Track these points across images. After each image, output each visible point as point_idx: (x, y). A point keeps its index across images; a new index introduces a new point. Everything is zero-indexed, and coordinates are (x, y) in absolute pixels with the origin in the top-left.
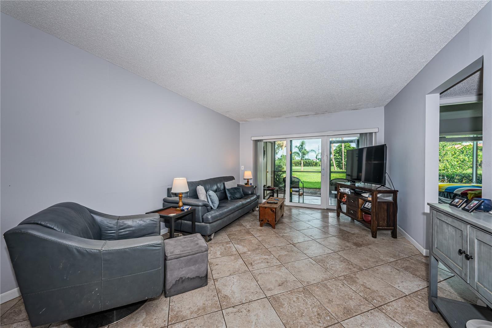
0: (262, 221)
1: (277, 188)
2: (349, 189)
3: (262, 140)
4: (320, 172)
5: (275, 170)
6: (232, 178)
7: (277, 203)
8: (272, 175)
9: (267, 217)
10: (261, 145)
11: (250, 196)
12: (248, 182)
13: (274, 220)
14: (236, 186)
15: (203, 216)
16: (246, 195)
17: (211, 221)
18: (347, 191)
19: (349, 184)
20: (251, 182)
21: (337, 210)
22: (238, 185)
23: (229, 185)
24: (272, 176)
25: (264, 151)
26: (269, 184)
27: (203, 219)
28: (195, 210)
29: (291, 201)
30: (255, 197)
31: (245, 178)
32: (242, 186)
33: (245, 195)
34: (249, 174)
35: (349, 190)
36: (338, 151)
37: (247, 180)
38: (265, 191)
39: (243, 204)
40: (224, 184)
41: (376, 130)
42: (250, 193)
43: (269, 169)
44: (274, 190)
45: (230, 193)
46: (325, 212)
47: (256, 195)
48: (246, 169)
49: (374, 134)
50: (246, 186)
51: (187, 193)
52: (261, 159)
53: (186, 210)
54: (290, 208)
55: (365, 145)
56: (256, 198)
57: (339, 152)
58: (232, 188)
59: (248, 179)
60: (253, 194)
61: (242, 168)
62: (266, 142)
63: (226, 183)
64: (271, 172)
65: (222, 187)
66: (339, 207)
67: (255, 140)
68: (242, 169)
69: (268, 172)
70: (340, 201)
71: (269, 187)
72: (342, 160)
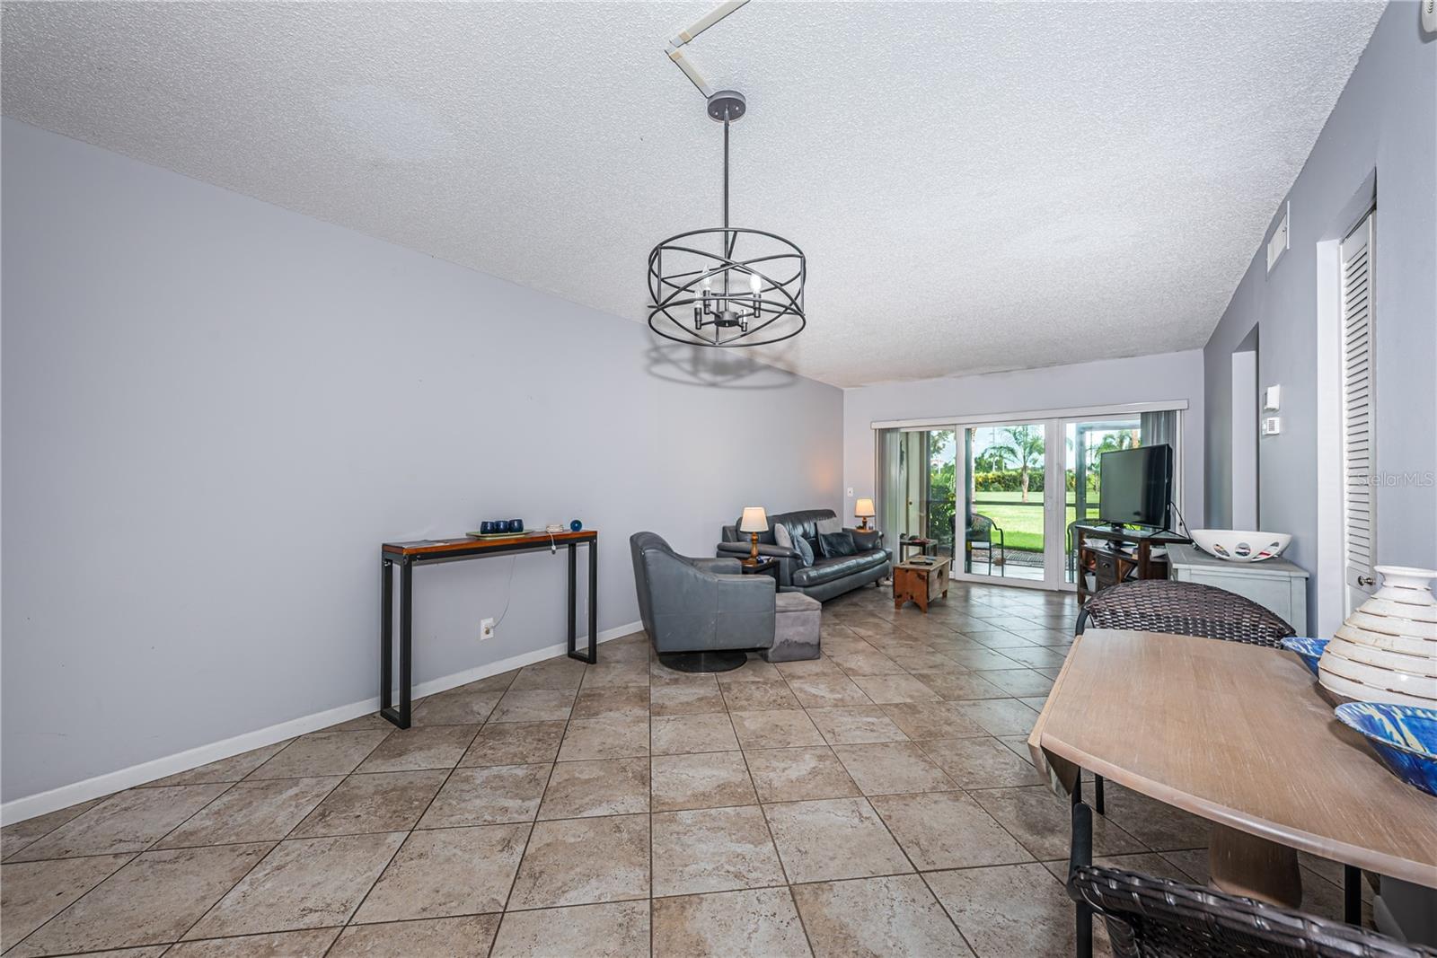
0: (900, 596)
1: (932, 542)
2: (1106, 542)
3: (897, 428)
4: (1042, 504)
5: (931, 499)
6: (829, 514)
7: (931, 564)
8: (921, 511)
9: (909, 590)
10: (894, 442)
11: (871, 552)
12: (865, 523)
13: (925, 596)
14: (841, 531)
15: (791, 574)
16: (860, 550)
17: (807, 584)
18: (1101, 545)
19: (1108, 529)
20: (871, 525)
21: (1079, 593)
22: (843, 529)
23: (826, 527)
24: (922, 515)
25: (902, 453)
26: (914, 531)
27: (792, 579)
28: (778, 563)
29: (968, 570)
30: (881, 555)
31: (858, 514)
32: (852, 531)
33: (858, 550)
34: (866, 506)
35: (1107, 544)
37: (862, 519)
38: (905, 547)
39: (858, 565)
40: (815, 524)
41: (1184, 405)
42: (870, 546)
43: (915, 496)
44: (927, 546)
45: (830, 544)
46: (1054, 596)
47: (885, 551)
48: (860, 494)
49: (1178, 413)
50: (862, 531)
51: (766, 532)
52: (895, 471)
53: (765, 562)
54: (966, 586)
55: (1155, 440)
56: (883, 558)
58: (832, 535)
59: (865, 517)
60: (875, 549)
61: (849, 492)
62: (907, 433)
63: (819, 523)
64: (918, 504)
65: (812, 533)
66: (1083, 584)
67: (879, 430)
68: (849, 495)
69: (911, 503)
70: (1084, 568)
71: (913, 538)
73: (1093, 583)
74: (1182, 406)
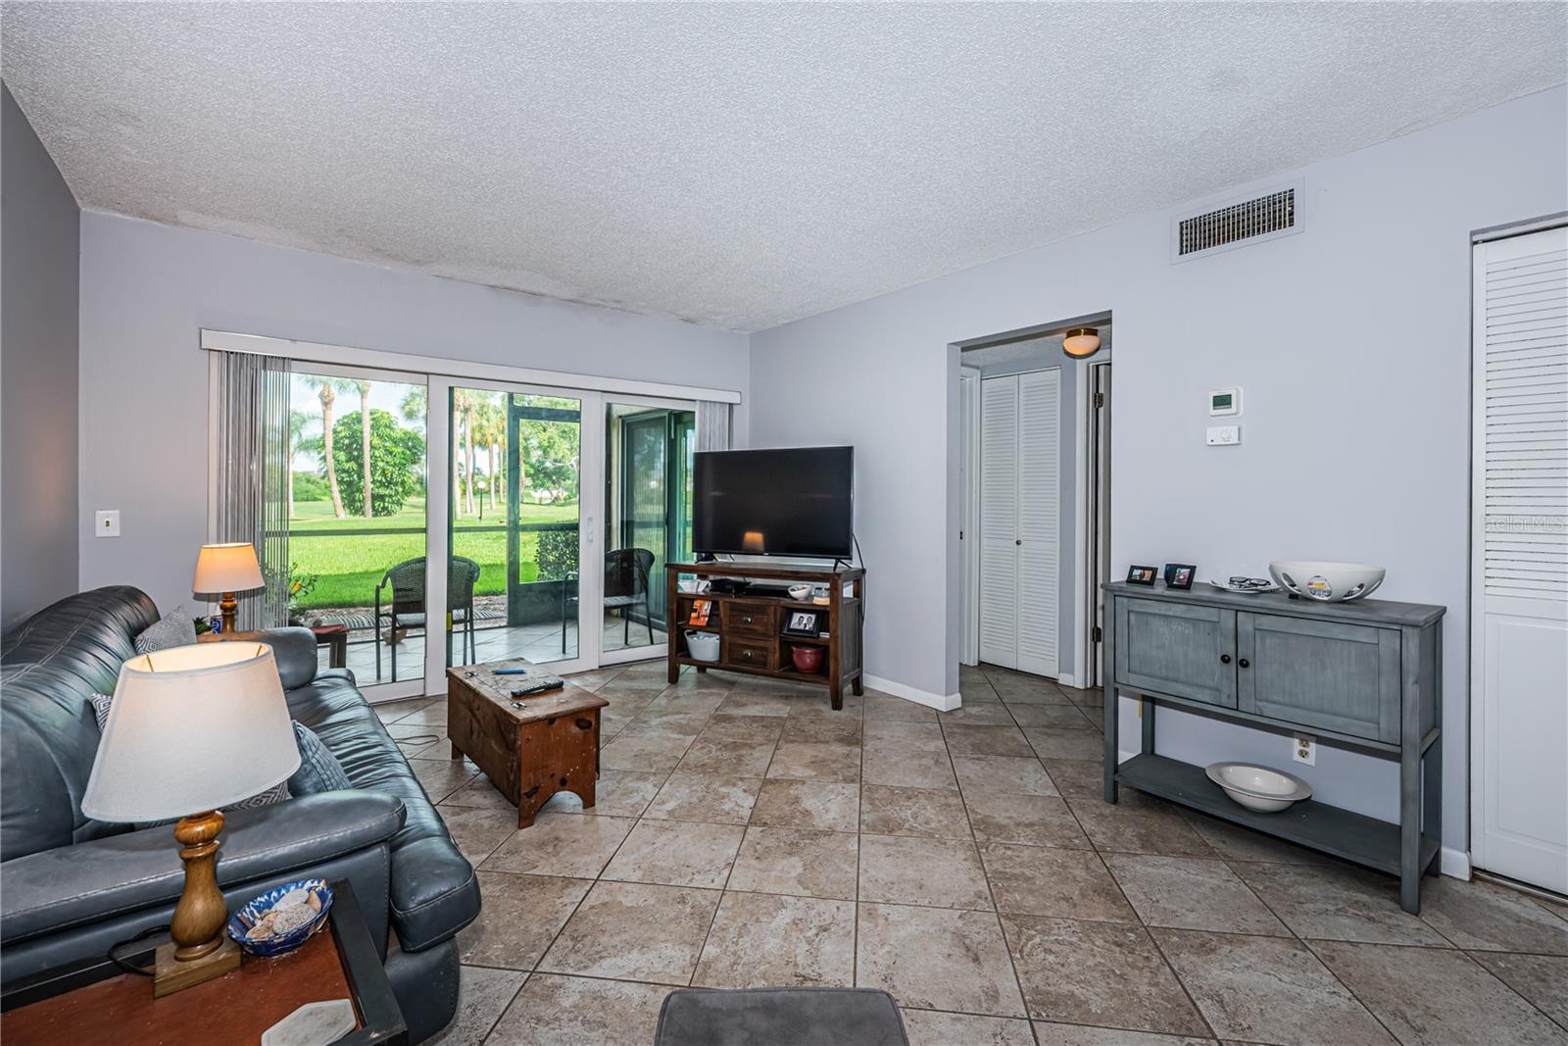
0: (532, 792)
3: (288, 359)
9: (557, 766)
12: (230, 611)
34: (234, 565)
36: (347, 441)
41: (736, 399)
57: (351, 444)
59: (227, 598)
66: (680, 649)
68: (101, 531)
70: (679, 626)
72: (361, 477)
73: (705, 646)
74: (734, 398)
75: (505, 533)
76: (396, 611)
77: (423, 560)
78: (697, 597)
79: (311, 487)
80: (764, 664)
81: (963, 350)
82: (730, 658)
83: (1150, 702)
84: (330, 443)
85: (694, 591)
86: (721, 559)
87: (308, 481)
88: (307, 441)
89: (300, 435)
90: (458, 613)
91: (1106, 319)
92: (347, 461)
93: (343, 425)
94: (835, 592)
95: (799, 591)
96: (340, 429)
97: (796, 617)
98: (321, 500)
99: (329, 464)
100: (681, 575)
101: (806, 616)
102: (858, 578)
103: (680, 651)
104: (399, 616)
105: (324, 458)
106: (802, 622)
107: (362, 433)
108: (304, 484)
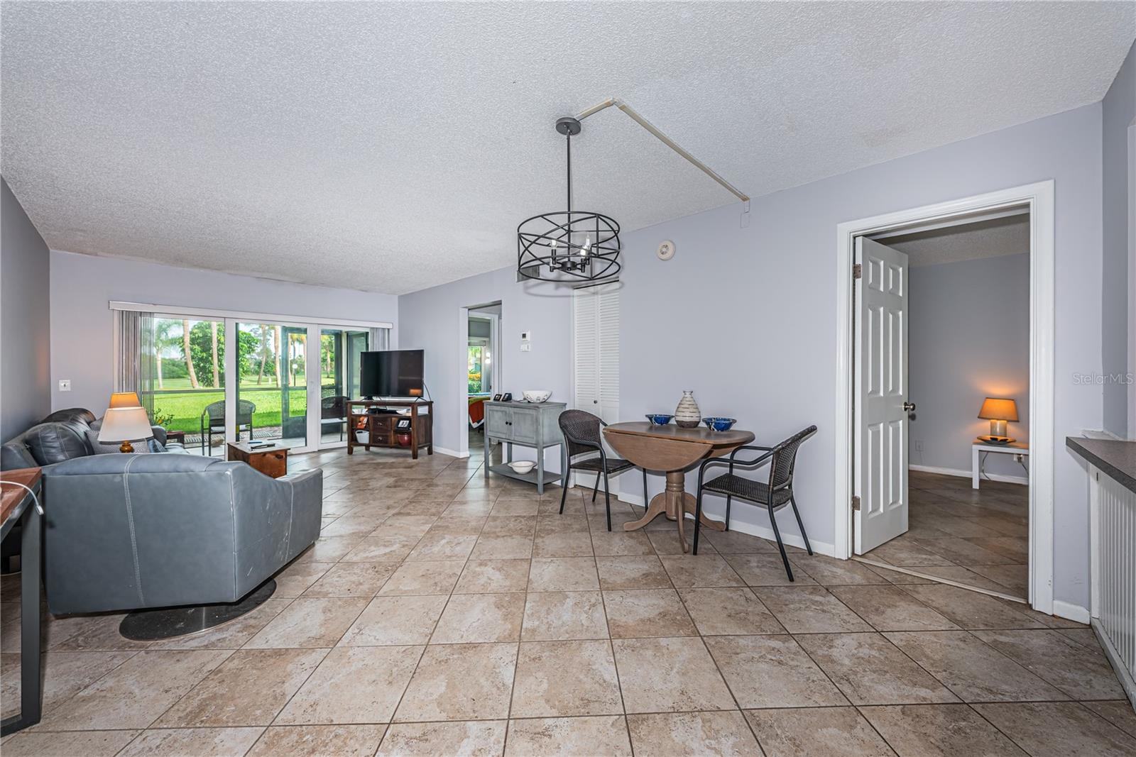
3: (152, 313)
36: (200, 339)
66: (354, 439)
67: (122, 311)
70: (353, 429)
73: (364, 437)
74: (390, 326)
75: (280, 391)
76: (211, 426)
77: (224, 402)
78: (360, 416)
79: (176, 368)
80: (387, 443)
81: (469, 310)
82: (374, 441)
83: (510, 443)
84: (187, 340)
85: (360, 413)
86: (375, 399)
87: (174, 365)
88: (172, 339)
89: (167, 334)
90: (242, 427)
91: (499, 303)
92: (201, 352)
93: (199, 328)
94: (414, 411)
95: (403, 411)
96: (195, 331)
97: (401, 422)
98: (184, 377)
99: (186, 354)
100: (354, 406)
101: (405, 421)
102: (430, 404)
103: (353, 441)
104: (212, 428)
105: (183, 350)
106: (403, 424)
107: (211, 334)
108: (171, 367)
